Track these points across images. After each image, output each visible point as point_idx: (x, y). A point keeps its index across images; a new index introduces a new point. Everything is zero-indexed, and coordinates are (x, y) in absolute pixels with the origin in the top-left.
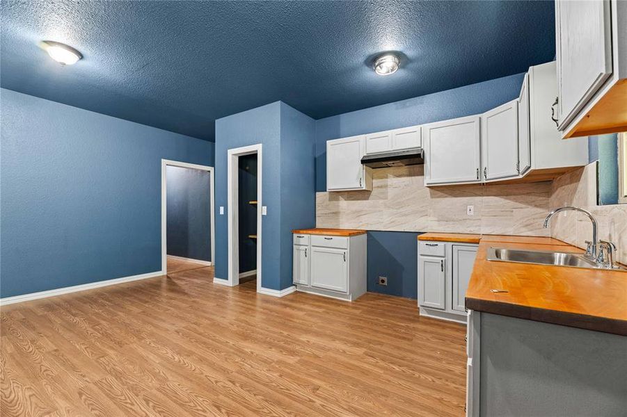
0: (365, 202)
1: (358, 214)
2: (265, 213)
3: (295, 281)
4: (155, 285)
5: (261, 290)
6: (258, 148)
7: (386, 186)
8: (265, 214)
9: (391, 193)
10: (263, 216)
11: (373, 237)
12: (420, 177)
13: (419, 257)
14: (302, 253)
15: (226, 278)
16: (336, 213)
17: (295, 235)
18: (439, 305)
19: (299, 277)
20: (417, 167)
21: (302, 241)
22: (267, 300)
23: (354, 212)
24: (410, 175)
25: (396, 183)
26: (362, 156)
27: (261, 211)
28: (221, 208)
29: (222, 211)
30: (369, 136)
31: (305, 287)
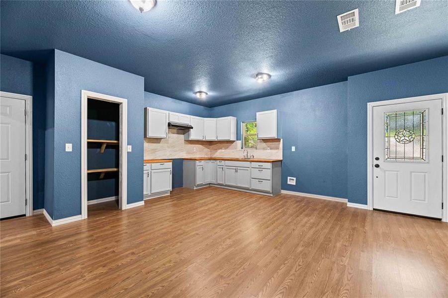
2: (130, 150)
5: (127, 206)
6: (124, 102)
10: (128, 153)
14: (146, 175)
15: (79, 214)
18: (201, 182)
20: (184, 131)
21: (145, 168)
26: (168, 122)
27: (126, 149)
28: (67, 145)
29: (69, 148)
30: (171, 113)
31: (147, 196)
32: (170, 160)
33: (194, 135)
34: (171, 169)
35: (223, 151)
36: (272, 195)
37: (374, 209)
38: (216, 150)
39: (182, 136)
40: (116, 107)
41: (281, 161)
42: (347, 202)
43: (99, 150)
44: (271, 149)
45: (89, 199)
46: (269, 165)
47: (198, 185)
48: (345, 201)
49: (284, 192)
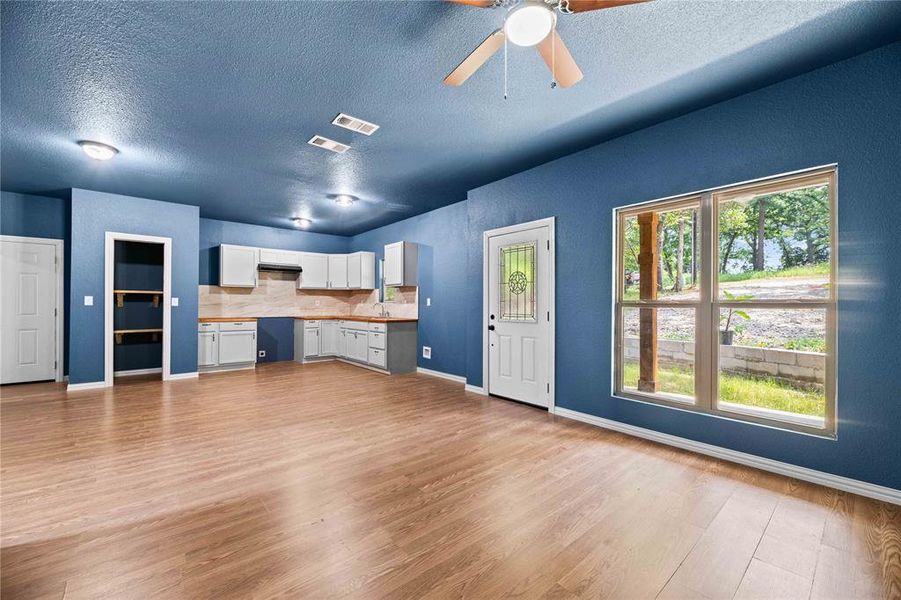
0: (247, 296)
1: (241, 305)
2: (175, 304)
3: (200, 363)
5: (167, 376)
7: (266, 285)
8: (177, 305)
9: (269, 290)
10: (173, 308)
16: (218, 305)
18: (315, 353)
19: (204, 360)
21: (208, 328)
22: (177, 387)
24: (283, 279)
25: (274, 284)
26: (257, 263)
27: (170, 302)
28: (86, 298)
29: (89, 301)
30: (262, 250)
31: (212, 367)
32: (252, 319)
33: (306, 281)
34: (256, 332)
35: (362, 305)
36: (389, 373)
37: (490, 395)
38: (356, 303)
39: (292, 284)
40: (158, 249)
41: (416, 321)
42: (465, 382)
43: (151, 304)
44: (407, 302)
45: (116, 369)
46: (383, 327)
47: (308, 358)
48: (462, 380)
49: (420, 370)
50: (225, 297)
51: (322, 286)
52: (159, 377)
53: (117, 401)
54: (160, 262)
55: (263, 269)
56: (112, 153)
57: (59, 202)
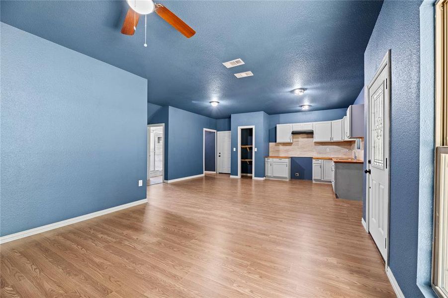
0: (290, 147)
1: (287, 151)
2: (256, 151)
3: (266, 174)
4: (200, 180)
5: (254, 178)
6: (253, 127)
7: (298, 141)
9: (300, 143)
11: (293, 160)
12: (311, 139)
13: (313, 164)
14: (269, 165)
15: (237, 175)
16: (278, 151)
17: (266, 159)
18: (319, 178)
19: (268, 174)
20: (310, 135)
21: (269, 161)
22: (257, 181)
23: (286, 150)
24: (307, 138)
25: (302, 140)
26: (291, 131)
27: (254, 150)
28: (234, 149)
30: (294, 124)
31: (270, 177)
32: (289, 158)
34: (288, 164)
37: (369, 233)
41: (362, 163)
50: (281, 147)
51: (328, 140)
52: (251, 177)
53: (242, 183)
54: (251, 135)
55: (294, 133)
56: (217, 103)
57: (227, 120)
